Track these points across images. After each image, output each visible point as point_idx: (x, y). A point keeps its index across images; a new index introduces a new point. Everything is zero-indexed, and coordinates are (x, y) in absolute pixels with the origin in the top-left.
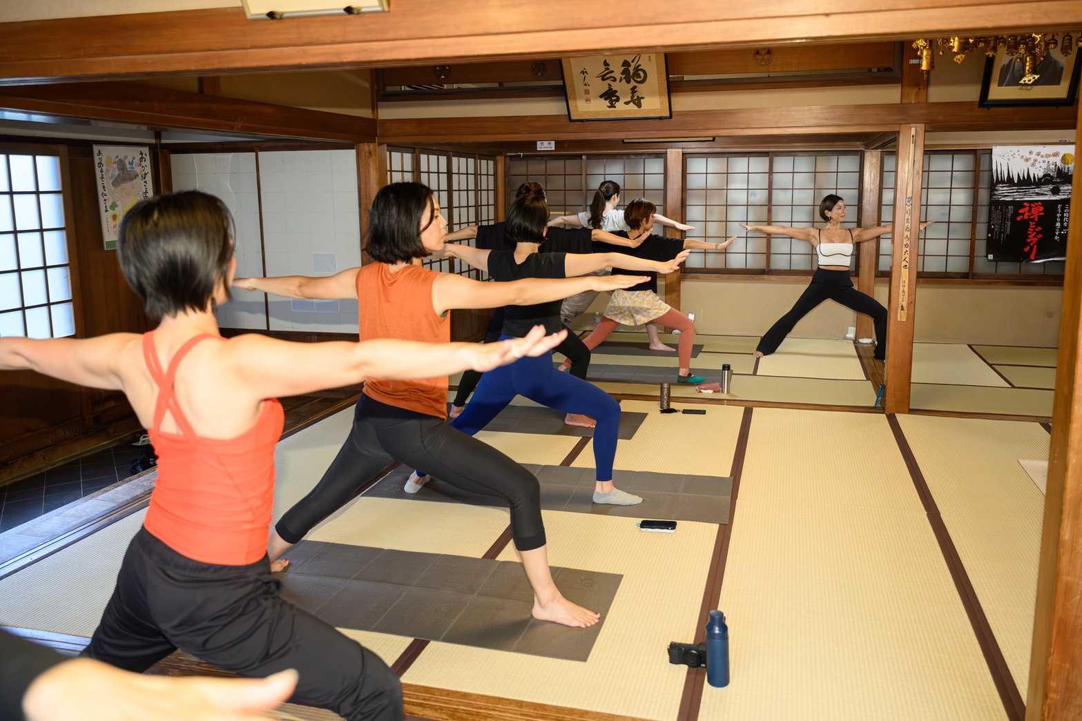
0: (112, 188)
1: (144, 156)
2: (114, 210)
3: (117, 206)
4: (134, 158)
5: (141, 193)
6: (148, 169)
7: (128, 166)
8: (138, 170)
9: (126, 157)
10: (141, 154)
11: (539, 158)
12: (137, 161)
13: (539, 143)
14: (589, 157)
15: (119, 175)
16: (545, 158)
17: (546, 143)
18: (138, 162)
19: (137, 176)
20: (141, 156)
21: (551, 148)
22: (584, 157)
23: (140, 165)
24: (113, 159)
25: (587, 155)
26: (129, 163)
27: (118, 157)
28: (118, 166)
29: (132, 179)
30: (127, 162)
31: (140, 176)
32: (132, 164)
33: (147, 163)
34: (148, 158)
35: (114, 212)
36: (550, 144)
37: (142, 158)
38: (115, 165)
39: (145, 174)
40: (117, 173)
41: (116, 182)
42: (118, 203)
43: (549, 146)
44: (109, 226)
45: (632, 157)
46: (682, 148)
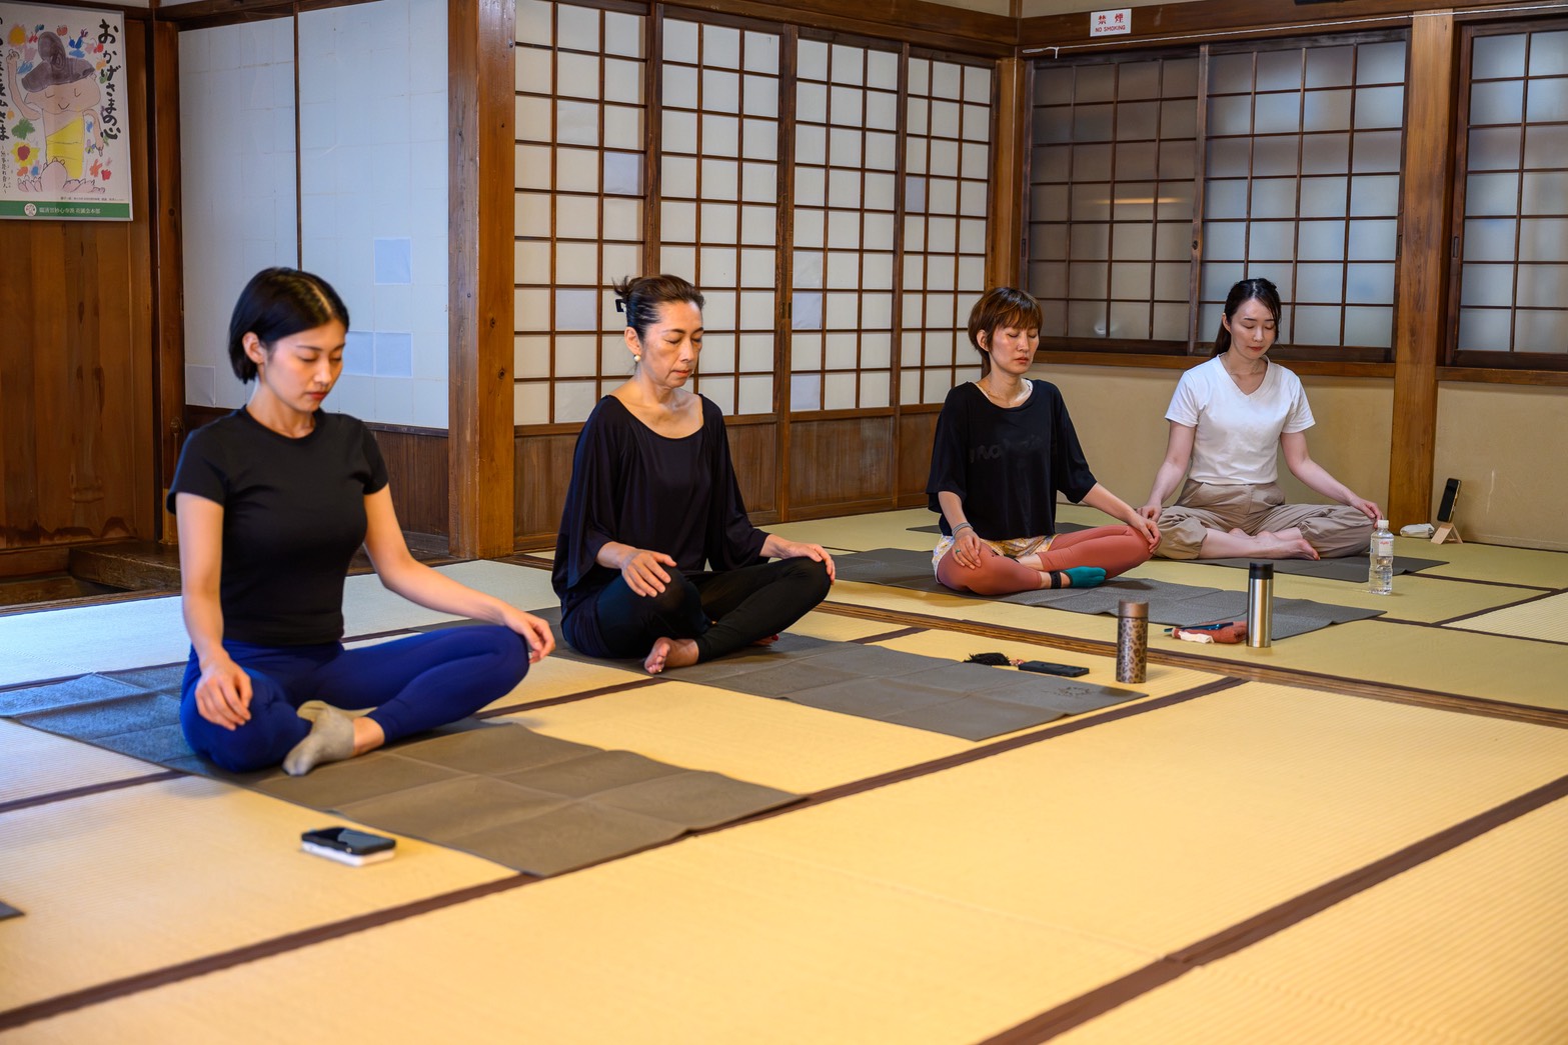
0: (24, 92)
1: (111, 31)
2: (23, 136)
3: (32, 130)
4: (84, 34)
5: (98, 109)
6: (119, 60)
7: (68, 50)
8: (93, 59)
9: (63, 31)
10: (105, 26)
11: (1098, 59)
12: (92, 40)
13: (1095, 17)
14: (1220, 47)
15: (41, 67)
16: (1116, 59)
17: (1110, 15)
18: (96, 43)
19: (89, 71)
20: (102, 31)
21: (1123, 28)
22: (1204, 49)
23: (100, 49)
24: (30, 32)
25: (1211, 42)
26: (72, 43)
27: (42, 28)
28: (41, 46)
29: (77, 77)
30: (65, 41)
31: (98, 73)
32: (79, 45)
33: (118, 47)
34: (120, 36)
35: (21, 142)
36: (1119, 17)
37: (106, 35)
38: (35, 45)
39: (112, 71)
40: (37, 60)
41: (33, 81)
42: (37, 125)
43: (1118, 24)
44: (8, 171)
45: (1325, 41)
46: (1454, 8)
